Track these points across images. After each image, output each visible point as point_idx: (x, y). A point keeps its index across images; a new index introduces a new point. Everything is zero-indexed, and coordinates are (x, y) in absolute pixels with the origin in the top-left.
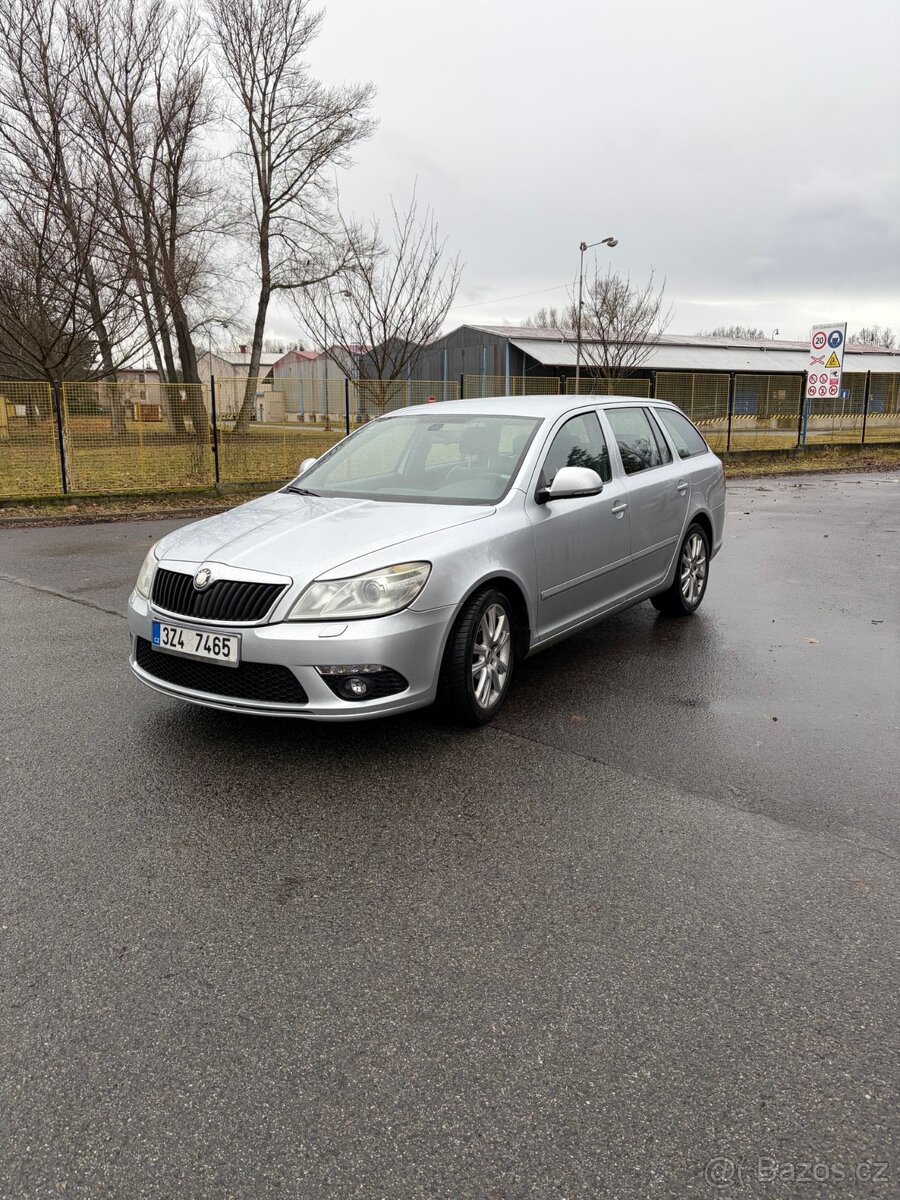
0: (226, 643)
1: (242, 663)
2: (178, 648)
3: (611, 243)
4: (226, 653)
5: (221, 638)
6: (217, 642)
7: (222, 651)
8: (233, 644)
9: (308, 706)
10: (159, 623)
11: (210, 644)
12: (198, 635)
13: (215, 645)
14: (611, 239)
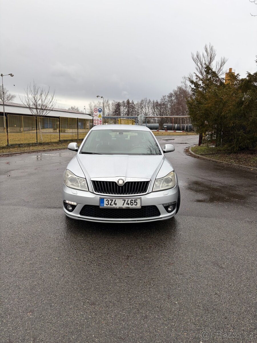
0: (136, 201)
1: (142, 207)
2: (114, 206)
3: (11, 75)
4: (136, 204)
5: (134, 200)
6: (132, 201)
7: (134, 204)
8: (138, 201)
9: (161, 216)
10: (104, 199)
11: (129, 202)
12: (123, 200)
13: (131, 202)
14: (11, 74)
